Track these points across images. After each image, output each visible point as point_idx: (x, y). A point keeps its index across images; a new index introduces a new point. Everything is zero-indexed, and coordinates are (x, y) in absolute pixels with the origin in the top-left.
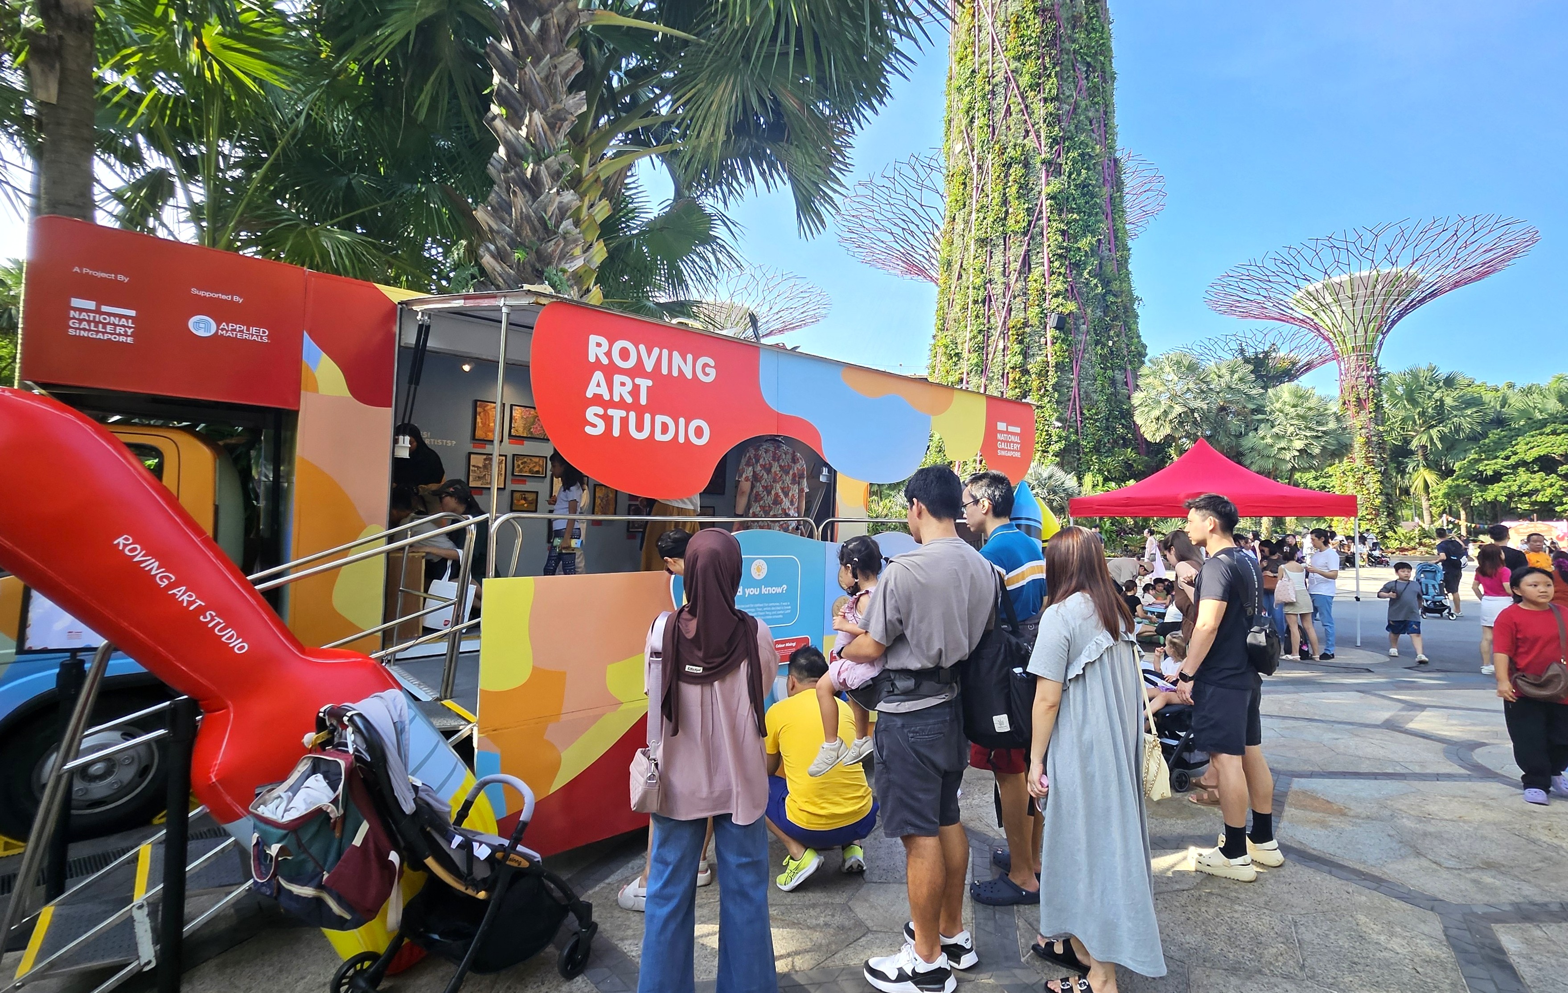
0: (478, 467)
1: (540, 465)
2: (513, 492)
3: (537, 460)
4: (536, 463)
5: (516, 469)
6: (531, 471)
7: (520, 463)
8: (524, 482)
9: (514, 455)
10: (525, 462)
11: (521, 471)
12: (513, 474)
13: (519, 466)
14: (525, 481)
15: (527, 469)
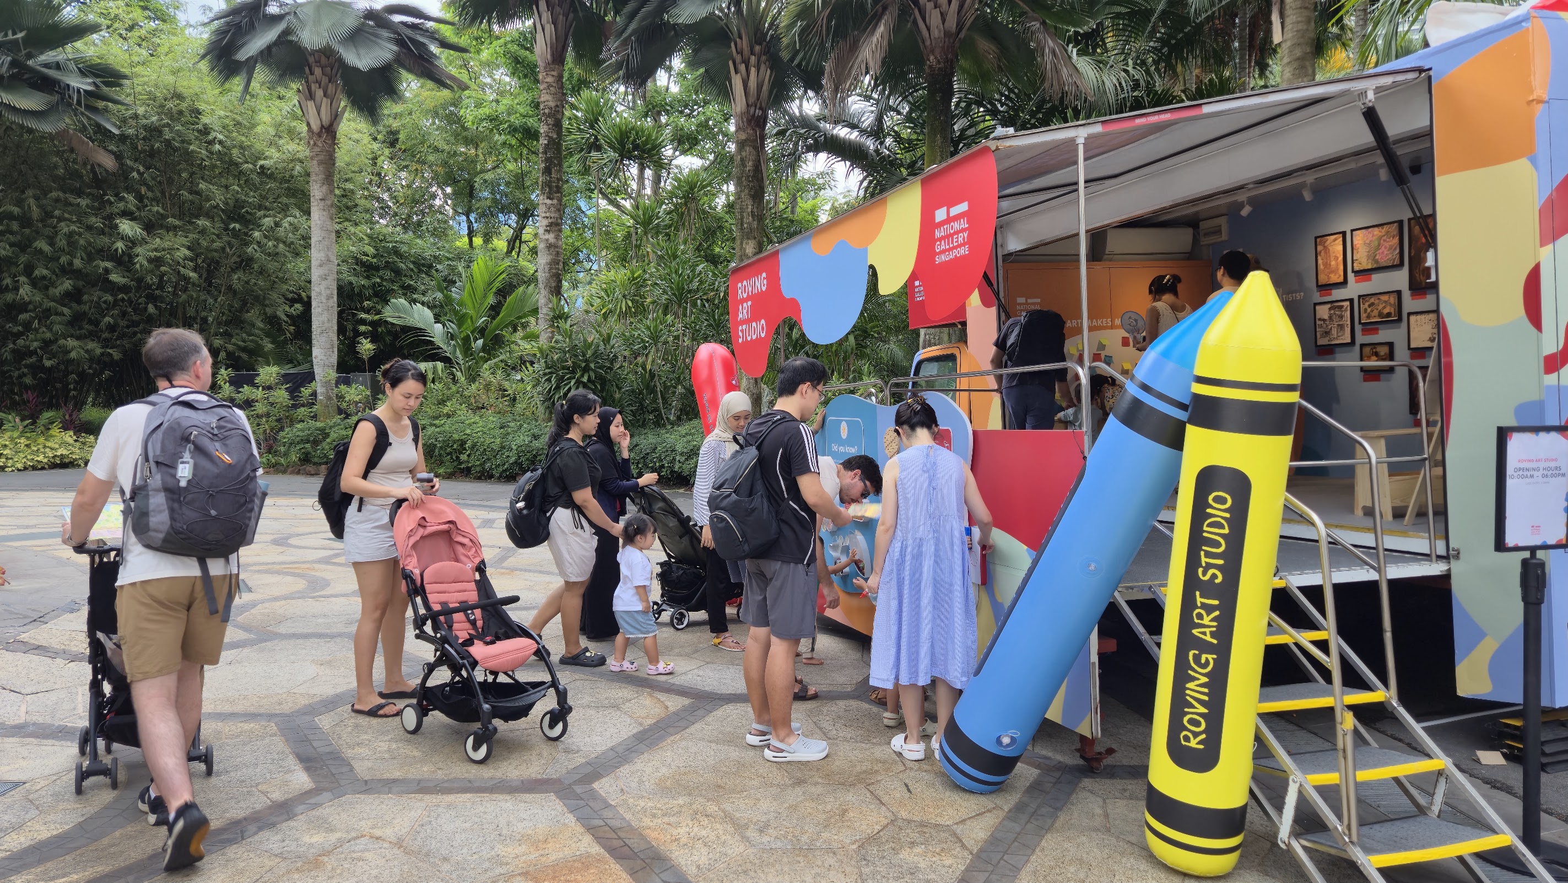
0: (1324, 320)
1: (1391, 304)
2: (1362, 346)
3: (1385, 298)
4: (1385, 302)
5: (1364, 315)
6: (1380, 315)
7: (1367, 304)
8: (1375, 331)
9: (1360, 297)
10: (1372, 304)
11: (1368, 317)
12: (1360, 323)
13: (1366, 310)
14: (1377, 329)
15: (1376, 313)
